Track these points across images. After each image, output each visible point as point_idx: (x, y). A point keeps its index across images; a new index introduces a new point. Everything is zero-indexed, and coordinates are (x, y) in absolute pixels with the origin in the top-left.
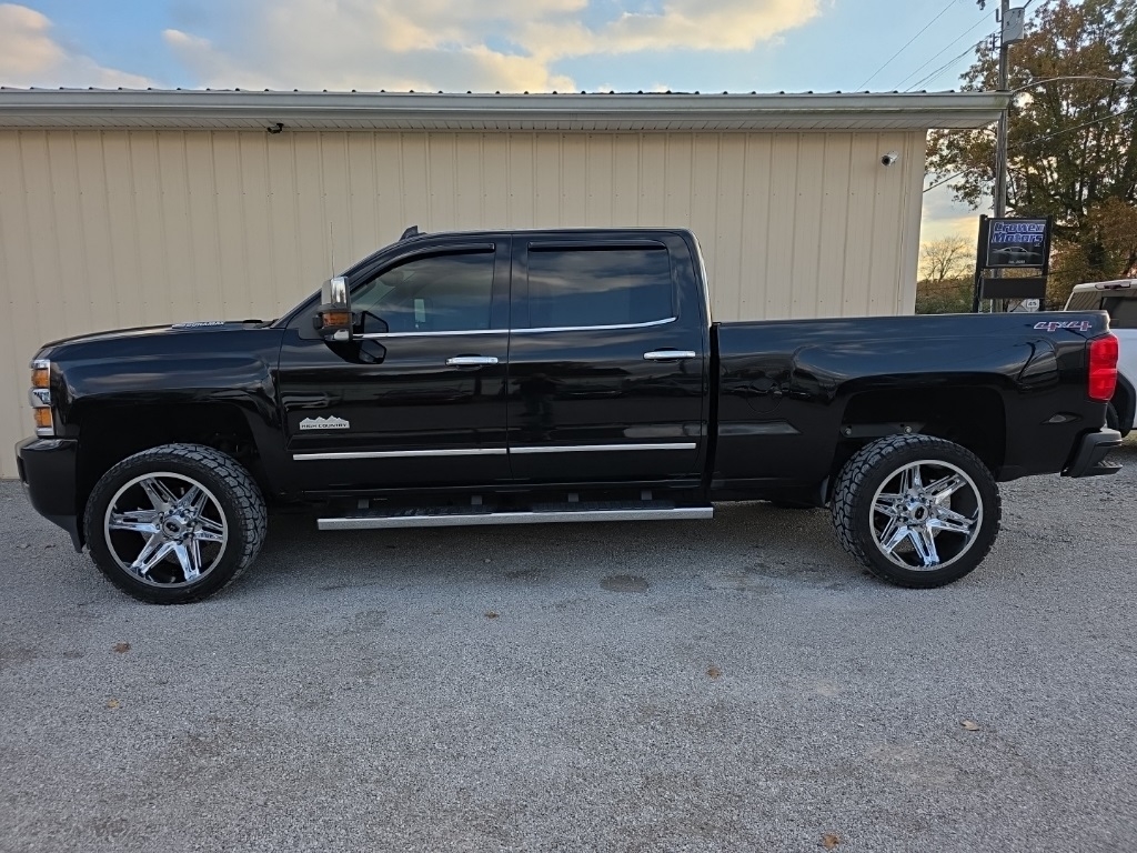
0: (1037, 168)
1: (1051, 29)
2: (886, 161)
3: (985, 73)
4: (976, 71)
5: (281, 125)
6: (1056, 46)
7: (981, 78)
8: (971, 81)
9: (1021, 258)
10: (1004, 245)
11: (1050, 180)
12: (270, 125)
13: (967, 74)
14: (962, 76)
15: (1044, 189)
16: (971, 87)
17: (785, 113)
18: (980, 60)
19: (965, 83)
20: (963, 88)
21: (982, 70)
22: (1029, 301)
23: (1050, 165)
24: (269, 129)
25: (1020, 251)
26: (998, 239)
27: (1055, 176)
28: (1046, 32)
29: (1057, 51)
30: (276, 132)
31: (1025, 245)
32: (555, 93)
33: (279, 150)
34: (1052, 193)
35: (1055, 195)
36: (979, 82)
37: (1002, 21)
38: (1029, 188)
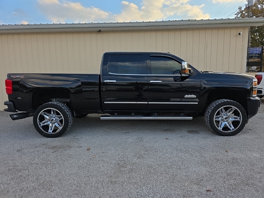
0: (253, 36)
1: (257, 3)
2: (240, 34)
3: (241, 13)
4: (238, 13)
5: (100, 30)
6: (258, 6)
7: (240, 15)
8: (237, 15)
9: (256, 57)
10: (251, 54)
11: (257, 38)
12: (98, 30)
13: (236, 14)
14: (235, 14)
15: (256, 40)
16: (237, 17)
17: (216, 24)
18: (239, 11)
19: (236, 16)
20: (235, 17)
21: (240, 13)
22: (253, 67)
23: (257, 35)
24: (98, 31)
25: (256, 55)
26: (250, 52)
27: (258, 37)
28: (255, 3)
29: (258, 8)
30: (99, 32)
31: (257, 54)
32: (163, 21)
33: (99, 36)
34: (258, 41)
35: (258, 42)
36: (239, 16)
37: (248, 1)
38: (252, 40)
